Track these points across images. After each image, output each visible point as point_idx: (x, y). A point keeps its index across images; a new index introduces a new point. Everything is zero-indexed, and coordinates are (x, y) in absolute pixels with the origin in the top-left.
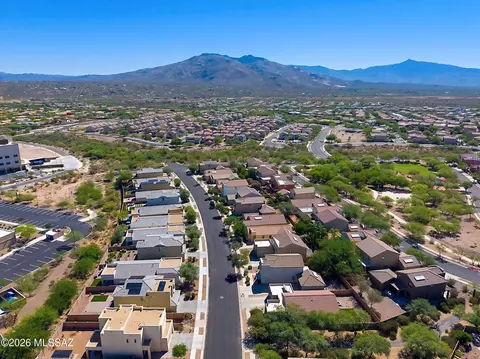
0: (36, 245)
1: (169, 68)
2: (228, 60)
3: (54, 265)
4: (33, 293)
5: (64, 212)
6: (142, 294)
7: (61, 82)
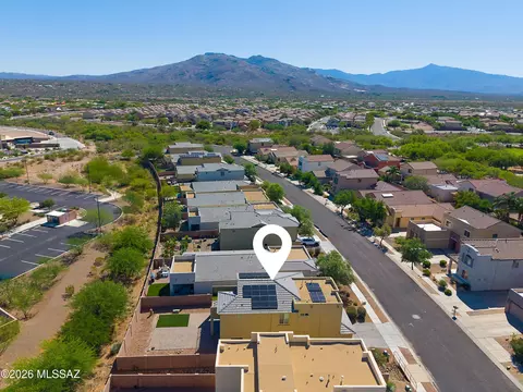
0: (30, 231)
1: (169, 68)
2: (235, 60)
3: (68, 261)
4: (31, 311)
5: (70, 190)
6: (284, 308)
7: (46, 81)
